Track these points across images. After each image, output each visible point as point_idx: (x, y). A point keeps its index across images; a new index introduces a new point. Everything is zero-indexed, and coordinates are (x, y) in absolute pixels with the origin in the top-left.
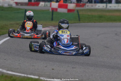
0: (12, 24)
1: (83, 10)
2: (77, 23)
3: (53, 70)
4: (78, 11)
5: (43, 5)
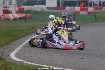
0: (41, 25)
2: (94, 23)
3: (65, 61)
5: (69, 9)
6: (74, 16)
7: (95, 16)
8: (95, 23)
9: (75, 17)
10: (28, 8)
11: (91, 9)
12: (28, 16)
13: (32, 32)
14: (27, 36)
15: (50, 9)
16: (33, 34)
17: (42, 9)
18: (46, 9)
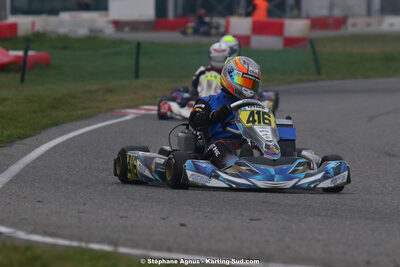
0: (90, 92)
1: (334, 39)
2: (309, 81)
4: (312, 42)
7: (315, 53)
8: (315, 80)
10: (33, 24)
11: (295, 27)
12: (32, 56)
13: (49, 122)
14: (30, 136)
15: (127, 29)
16: (55, 128)
17: (91, 31)
18: (110, 31)
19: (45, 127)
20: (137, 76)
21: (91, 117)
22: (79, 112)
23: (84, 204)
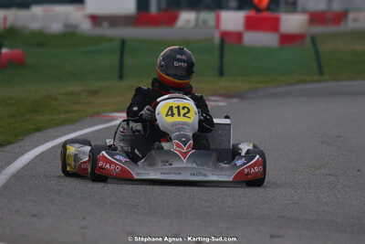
0: (72, 93)
1: (335, 35)
2: (313, 81)
4: (313, 39)
5: (192, 23)
6: (217, 53)
7: (317, 52)
8: (319, 81)
9: (226, 59)
10: (5, 19)
11: (292, 22)
12: (7, 54)
13: (31, 127)
15: (105, 24)
17: (66, 26)
18: (86, 26)
19: (28, 133)
20: (121, 77)
21: (76, 121)
22: (63, 116)
23: (84, 219)
